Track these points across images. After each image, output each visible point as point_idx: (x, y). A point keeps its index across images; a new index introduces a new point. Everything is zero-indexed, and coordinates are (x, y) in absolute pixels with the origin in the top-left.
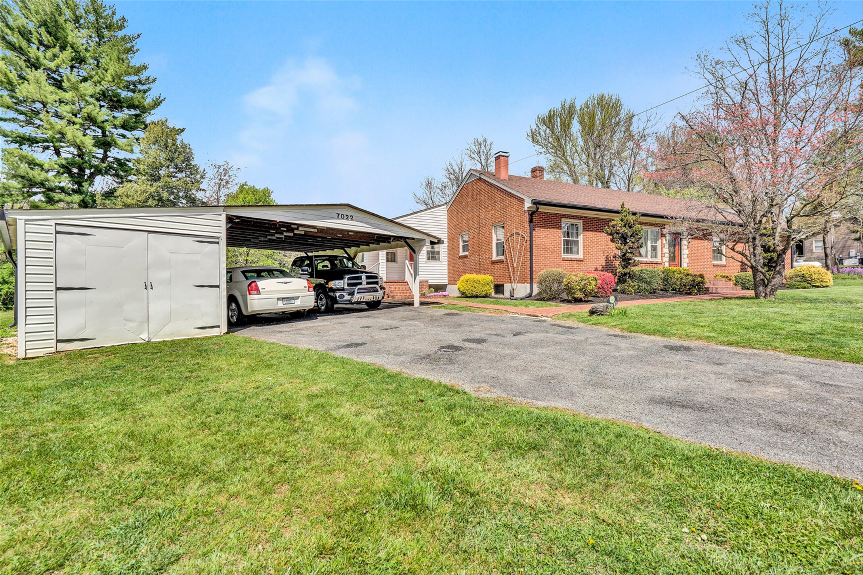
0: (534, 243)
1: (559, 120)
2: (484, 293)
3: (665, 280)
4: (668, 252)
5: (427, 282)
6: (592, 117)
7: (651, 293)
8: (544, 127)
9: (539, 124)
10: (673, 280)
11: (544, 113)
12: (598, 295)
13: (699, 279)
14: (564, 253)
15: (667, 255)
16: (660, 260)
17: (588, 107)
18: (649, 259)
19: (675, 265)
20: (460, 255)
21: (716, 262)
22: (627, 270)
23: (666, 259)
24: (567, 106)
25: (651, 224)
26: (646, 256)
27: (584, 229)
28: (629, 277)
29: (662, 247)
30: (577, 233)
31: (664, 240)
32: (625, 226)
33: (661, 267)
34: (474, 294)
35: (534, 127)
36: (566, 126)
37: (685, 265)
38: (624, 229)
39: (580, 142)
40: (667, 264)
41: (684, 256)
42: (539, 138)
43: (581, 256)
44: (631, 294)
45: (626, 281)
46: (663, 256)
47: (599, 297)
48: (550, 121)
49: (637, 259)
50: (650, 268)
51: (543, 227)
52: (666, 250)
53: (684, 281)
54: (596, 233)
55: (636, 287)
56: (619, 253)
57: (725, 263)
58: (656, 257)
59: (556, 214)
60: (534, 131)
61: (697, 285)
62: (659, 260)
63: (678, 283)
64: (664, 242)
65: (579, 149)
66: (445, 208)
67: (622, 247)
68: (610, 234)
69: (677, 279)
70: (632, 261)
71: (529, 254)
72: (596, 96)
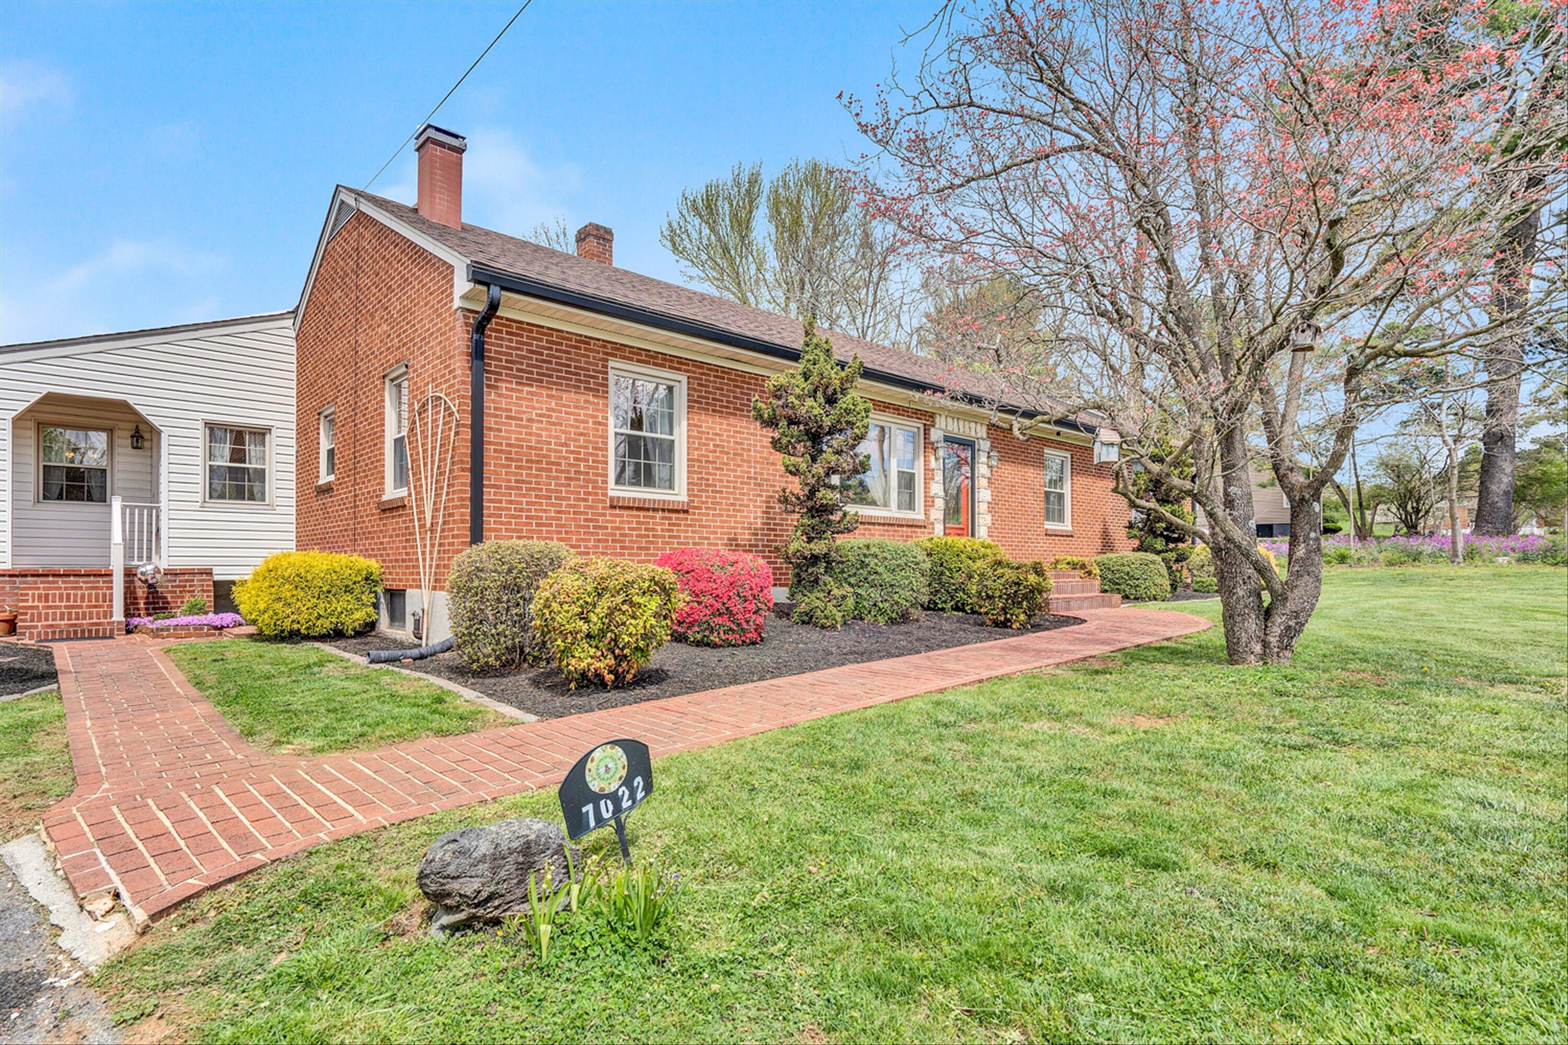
0: (490, 436)
1: (727, 206)
2: (325, 625)
3: (937, 575)
4: (942, 494)
5: (209, 573)
6: (796, 206)
7: (892, 621)
8: (697, 221)
9: (685, 212)
10: (959, 578)
11: (697, 189)
12: (714, 638)
13: (1032, 578)
14: (618, 481)
15: (940, 503)
16: (921, 517)
17: (786, 186)
18: (893, 512)
19: (960, 532)
20: (321, 482)
21: (1050, 526)
22: (819, 547)
23: (937, 514)
24: (745, 177)
25: (898, 410)
26: (886, 505)
27: (695, 404)
28: (829, 570)
29: (928, 480)
30: (671, 416)
31: (932, 458)
32: (813, 394)
33: (922, 538)
34: (287, 624)
35: (675, 217)
36: (742, 225)
37: (982, 532)
38: (809, 402)
39: (772, 262)
40: (939, 528)
41: (982, 507)
42: (686, 243)
43: (680, 494)
44: (833, 627)
45: (816, 581)
46: (929, 503)
47: (715, 646)
48: (708, 207)
49: (851, 509)
50: (892, 541)
51: (531, 381)
52: (937, 488)
53: (989, 583)
54: (732, 420)
55: (850, 602)
56: (795, 486)
57: (1070, 528)
58: (911, 506)
59: (586, 340)
60: (675, 225)
61: (1025, 597)
62: (918, 515)
63: (974, 589)
64: (933, 464)
65: (769, 277)
66: (288, 329)
67: (803, 467)
68: (772, 423)
69: (970, 577)
70: (836, 517)
71: (467, 478)
72: (801, 164)
